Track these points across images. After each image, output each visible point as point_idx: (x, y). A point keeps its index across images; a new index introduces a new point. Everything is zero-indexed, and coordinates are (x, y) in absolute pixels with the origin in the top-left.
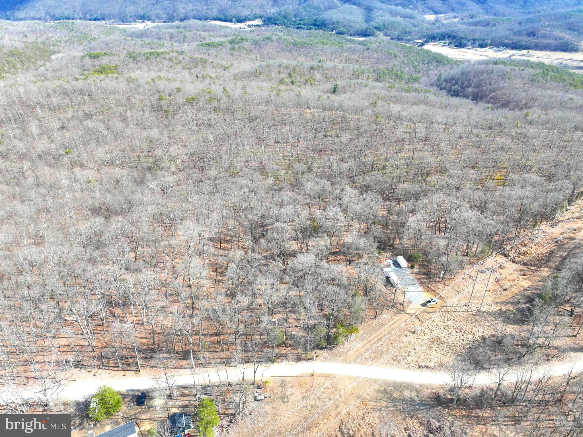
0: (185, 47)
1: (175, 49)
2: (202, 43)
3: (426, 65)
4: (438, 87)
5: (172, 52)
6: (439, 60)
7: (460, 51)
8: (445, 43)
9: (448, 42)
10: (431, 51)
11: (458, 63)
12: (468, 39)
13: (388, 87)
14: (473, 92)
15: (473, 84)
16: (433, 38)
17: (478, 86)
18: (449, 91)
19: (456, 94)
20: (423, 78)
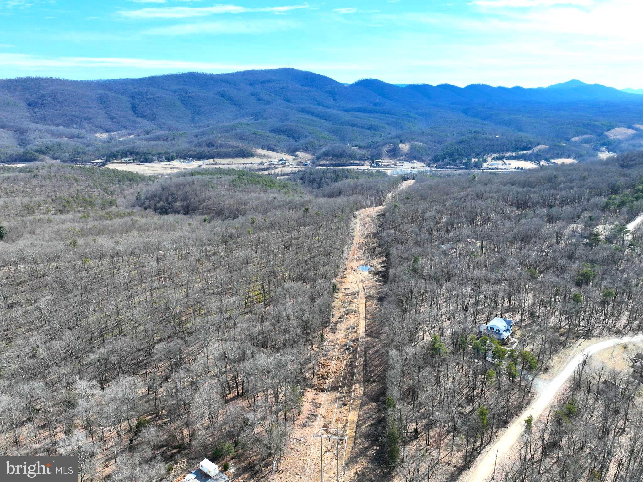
3: (118, 186)
4: (141, 206)
6: (131, 178)
7: (148, 167)
8: (129, 160)
9: (131, 158)
10: (117, 170)
11: (153, 179)
12: (153, 153)
13: (81, 218)
14: (182, 207)
15: (179, 199)
16: (113, 156)
17: (185, 199)
18: (155, 210)
19: (164, 211)
20: (119, 200)
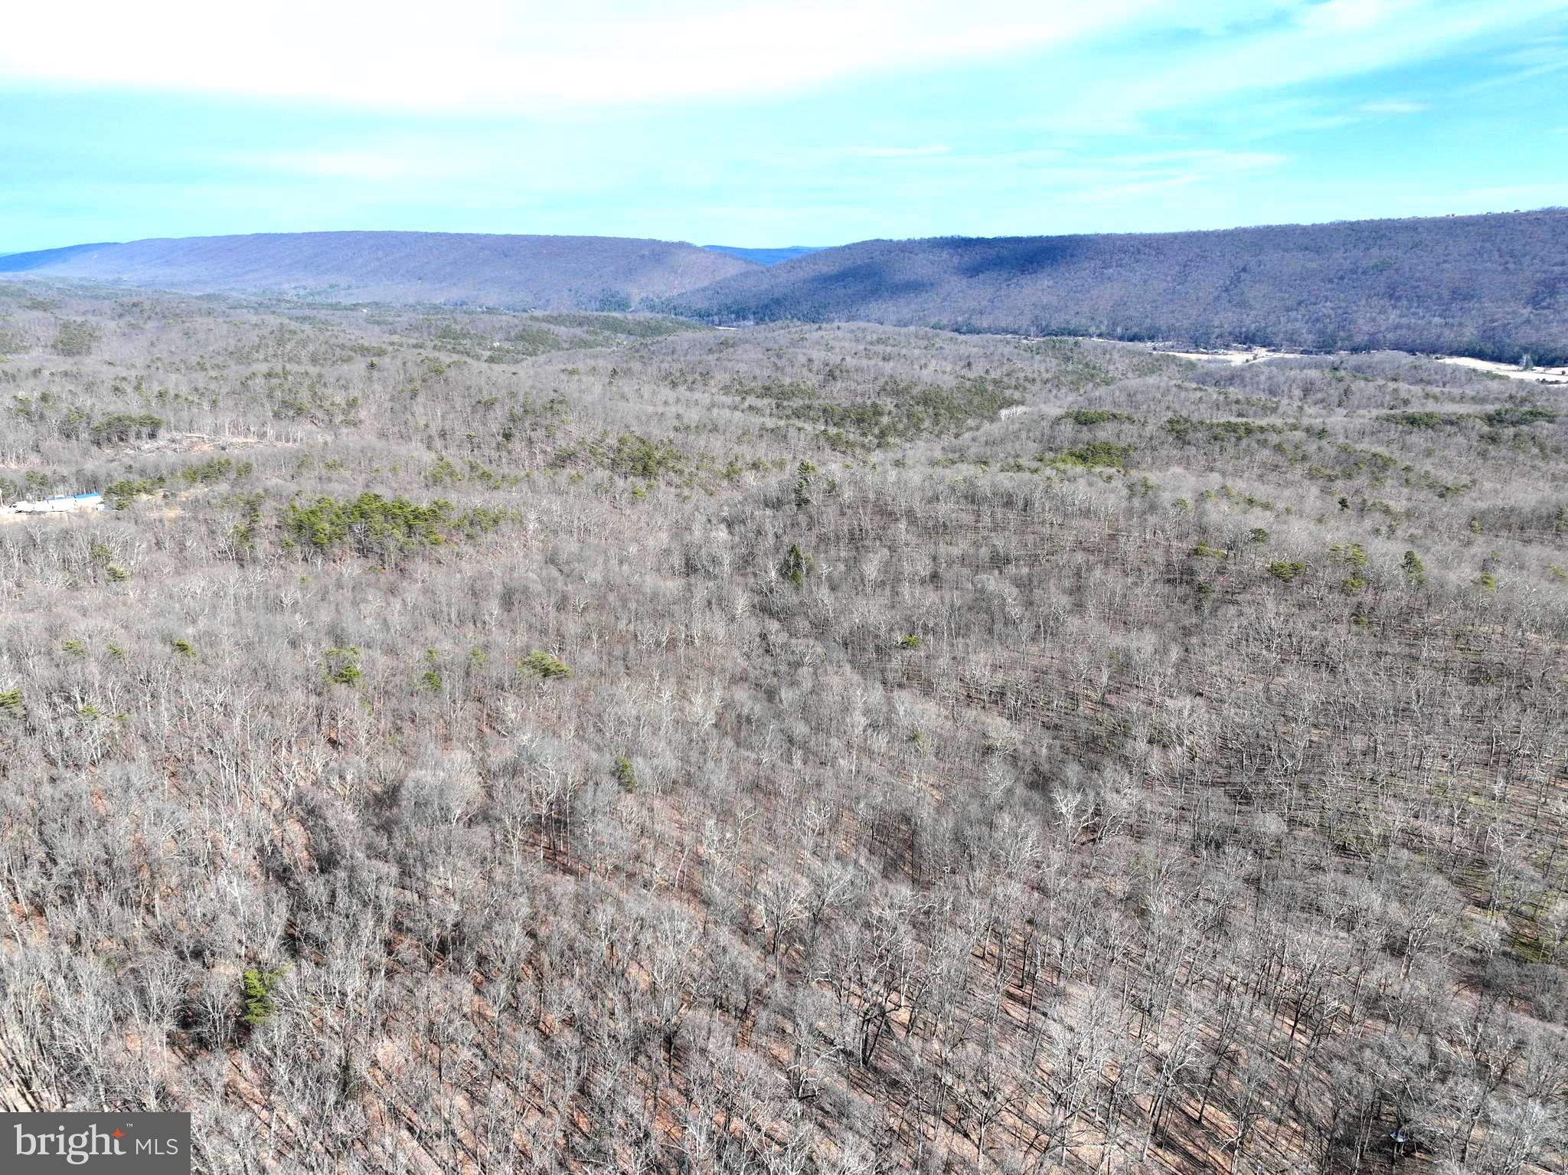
0: (1337, 420)
1: (1306, 421)
2: (1392, 412)
5: (1294, 427)
